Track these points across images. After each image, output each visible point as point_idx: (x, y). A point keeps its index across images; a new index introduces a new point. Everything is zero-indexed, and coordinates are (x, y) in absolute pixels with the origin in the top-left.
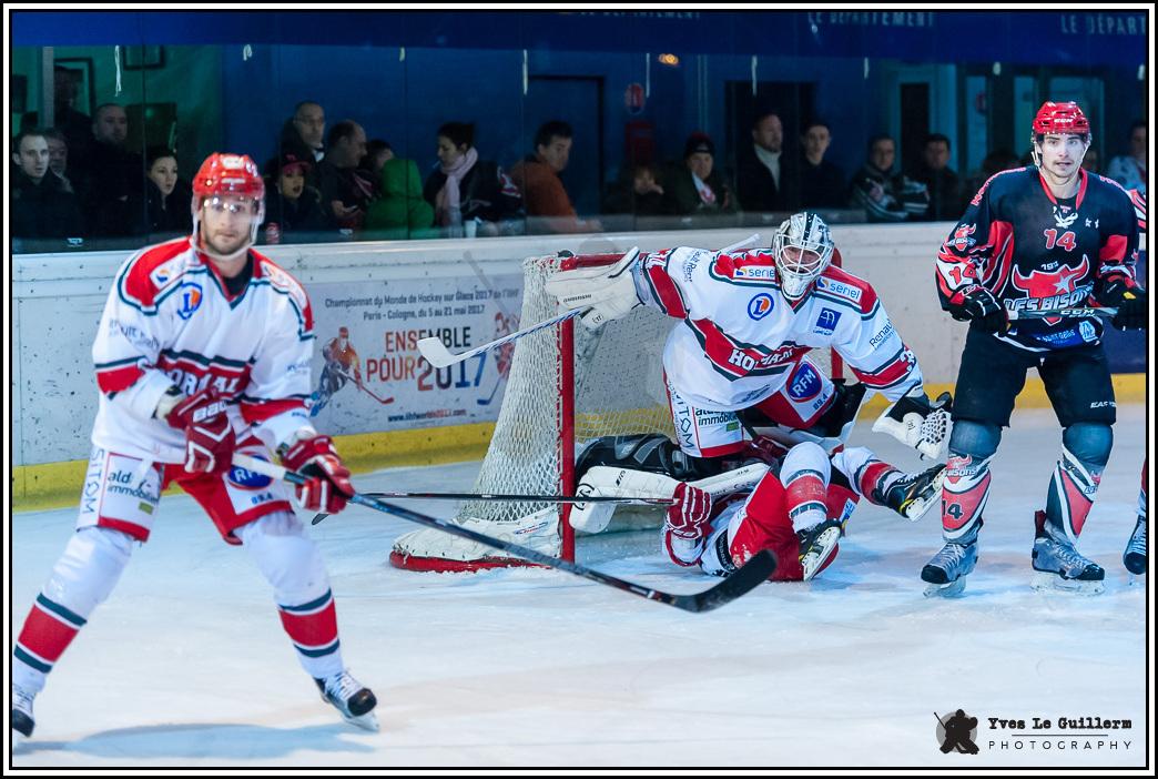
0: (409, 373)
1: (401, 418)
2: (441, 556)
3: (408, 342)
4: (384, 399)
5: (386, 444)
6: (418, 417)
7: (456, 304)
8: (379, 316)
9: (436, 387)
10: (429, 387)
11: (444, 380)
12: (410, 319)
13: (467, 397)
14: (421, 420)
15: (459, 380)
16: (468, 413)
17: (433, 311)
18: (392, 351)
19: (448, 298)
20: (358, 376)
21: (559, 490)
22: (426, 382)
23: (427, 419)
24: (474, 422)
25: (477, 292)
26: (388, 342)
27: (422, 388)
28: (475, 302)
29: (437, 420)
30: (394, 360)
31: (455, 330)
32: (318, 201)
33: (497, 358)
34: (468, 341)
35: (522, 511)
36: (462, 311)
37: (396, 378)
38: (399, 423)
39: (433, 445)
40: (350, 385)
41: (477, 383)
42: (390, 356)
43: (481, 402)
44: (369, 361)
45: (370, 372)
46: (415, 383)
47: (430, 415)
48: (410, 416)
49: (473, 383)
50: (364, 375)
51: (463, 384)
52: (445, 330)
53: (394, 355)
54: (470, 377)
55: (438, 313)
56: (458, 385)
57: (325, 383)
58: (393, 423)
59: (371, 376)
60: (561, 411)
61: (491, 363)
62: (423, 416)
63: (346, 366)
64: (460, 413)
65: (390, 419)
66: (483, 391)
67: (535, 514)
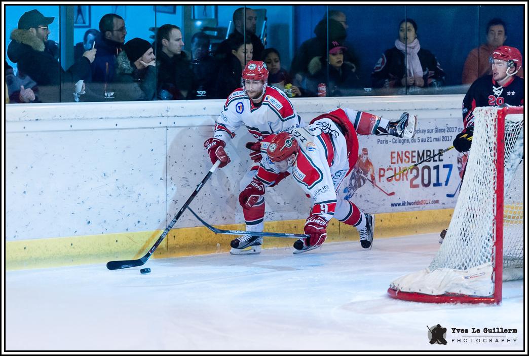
0: (405, 177)
1: (399, 205)
2: (418, 291)
3: (404, 158)
4: (389, 193)
5: (390, 221)
6: (410, 204)
7: (434, 135)
8: (387, 142)
9: (421, 185)
10: (417, 186)
11: (426, 182)
12: (406, 144)
13: (440, 193)
14: (411, 206)
15: (435, 182)
16: (440, 202)
17: (420, 139)
18: (394, 163)
19: (430, 131)
20: (373, 178)
21: (493, 252)
22: (415, 183)
23: (415, 206)
24: (444, 208)
25: (447, 128)
26: (392, 158)
27: (413, 186)
28: (446, 134)
29: (421, 206)
30: (395, 169)
31: (434, 150)
32: (354, 70)
33: (459, 168)
34: (441, 158)
35: (470, 264)
36: (438, 140)
37: (397, 180)
38: (398, 207)
39: (418, 221)
40: (368, 183)
41: (446, 184)
42: (393, 166)
43: (449, 196)
44: (381, 169)
45: (380, 176)
46: (408, 183)
47: (417, 203)
48: (404, 204)
49: (444, 184)
50: (377, 177)
51: (438, 184)
52: (427, 151)
53: (396, 166)
54: (442, 180)
55: (423, 141)
56: (435, 185)
57: (353, 182)
58: (393, 207)
59: (382, 178)
60: (495, 203)
61: (455, 172)
62: (413, 204)
63: (365, 173)
64: (435, 202)
65: (392, 205)
66: (451, 189)
67: (477, 267)
